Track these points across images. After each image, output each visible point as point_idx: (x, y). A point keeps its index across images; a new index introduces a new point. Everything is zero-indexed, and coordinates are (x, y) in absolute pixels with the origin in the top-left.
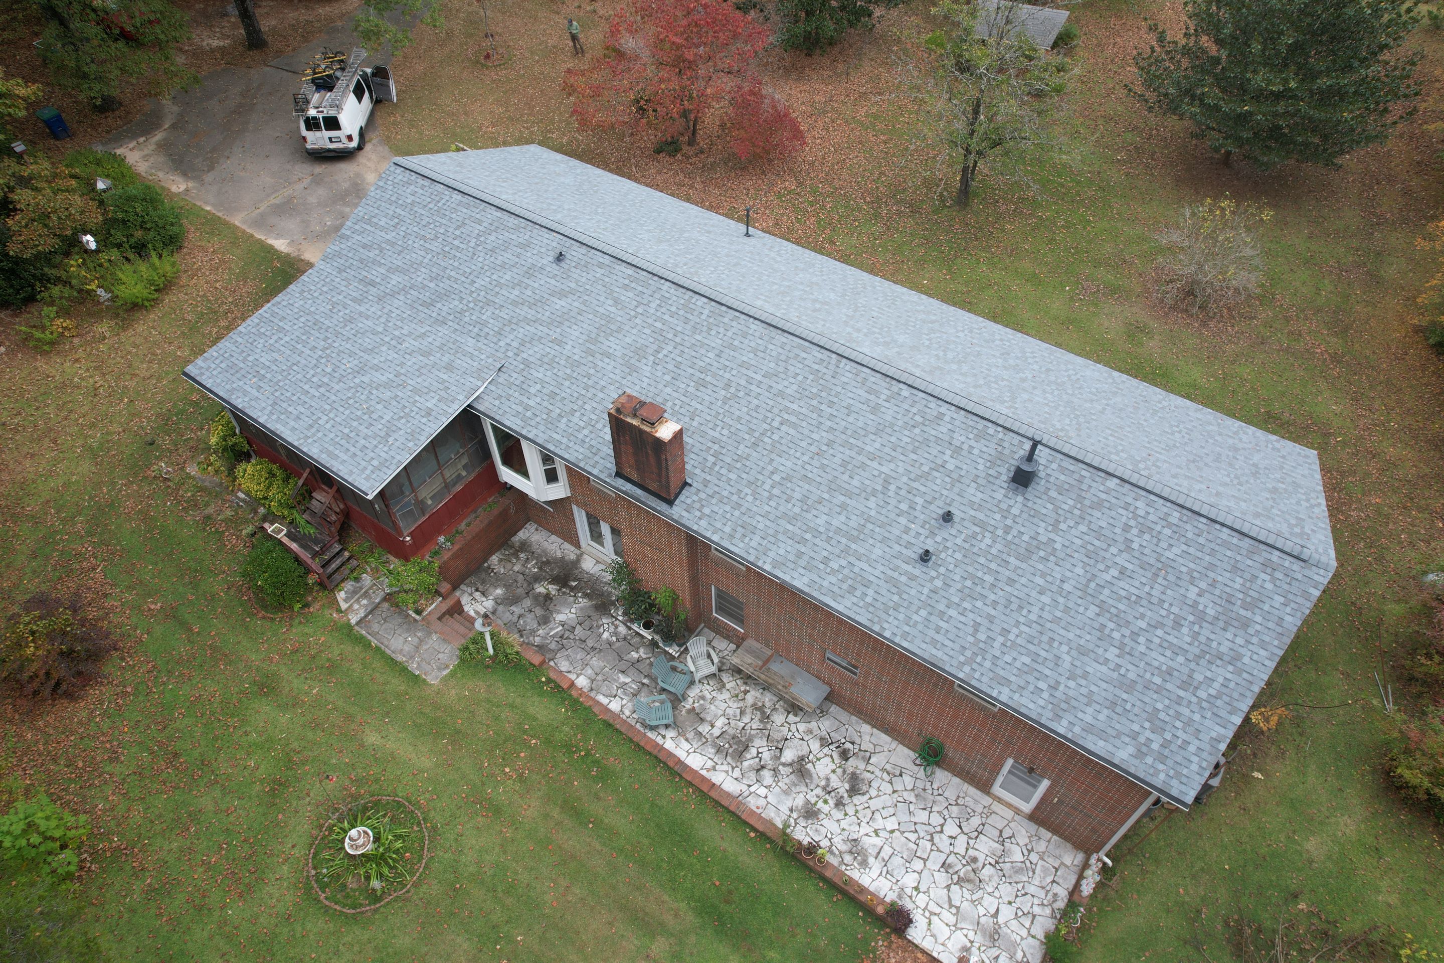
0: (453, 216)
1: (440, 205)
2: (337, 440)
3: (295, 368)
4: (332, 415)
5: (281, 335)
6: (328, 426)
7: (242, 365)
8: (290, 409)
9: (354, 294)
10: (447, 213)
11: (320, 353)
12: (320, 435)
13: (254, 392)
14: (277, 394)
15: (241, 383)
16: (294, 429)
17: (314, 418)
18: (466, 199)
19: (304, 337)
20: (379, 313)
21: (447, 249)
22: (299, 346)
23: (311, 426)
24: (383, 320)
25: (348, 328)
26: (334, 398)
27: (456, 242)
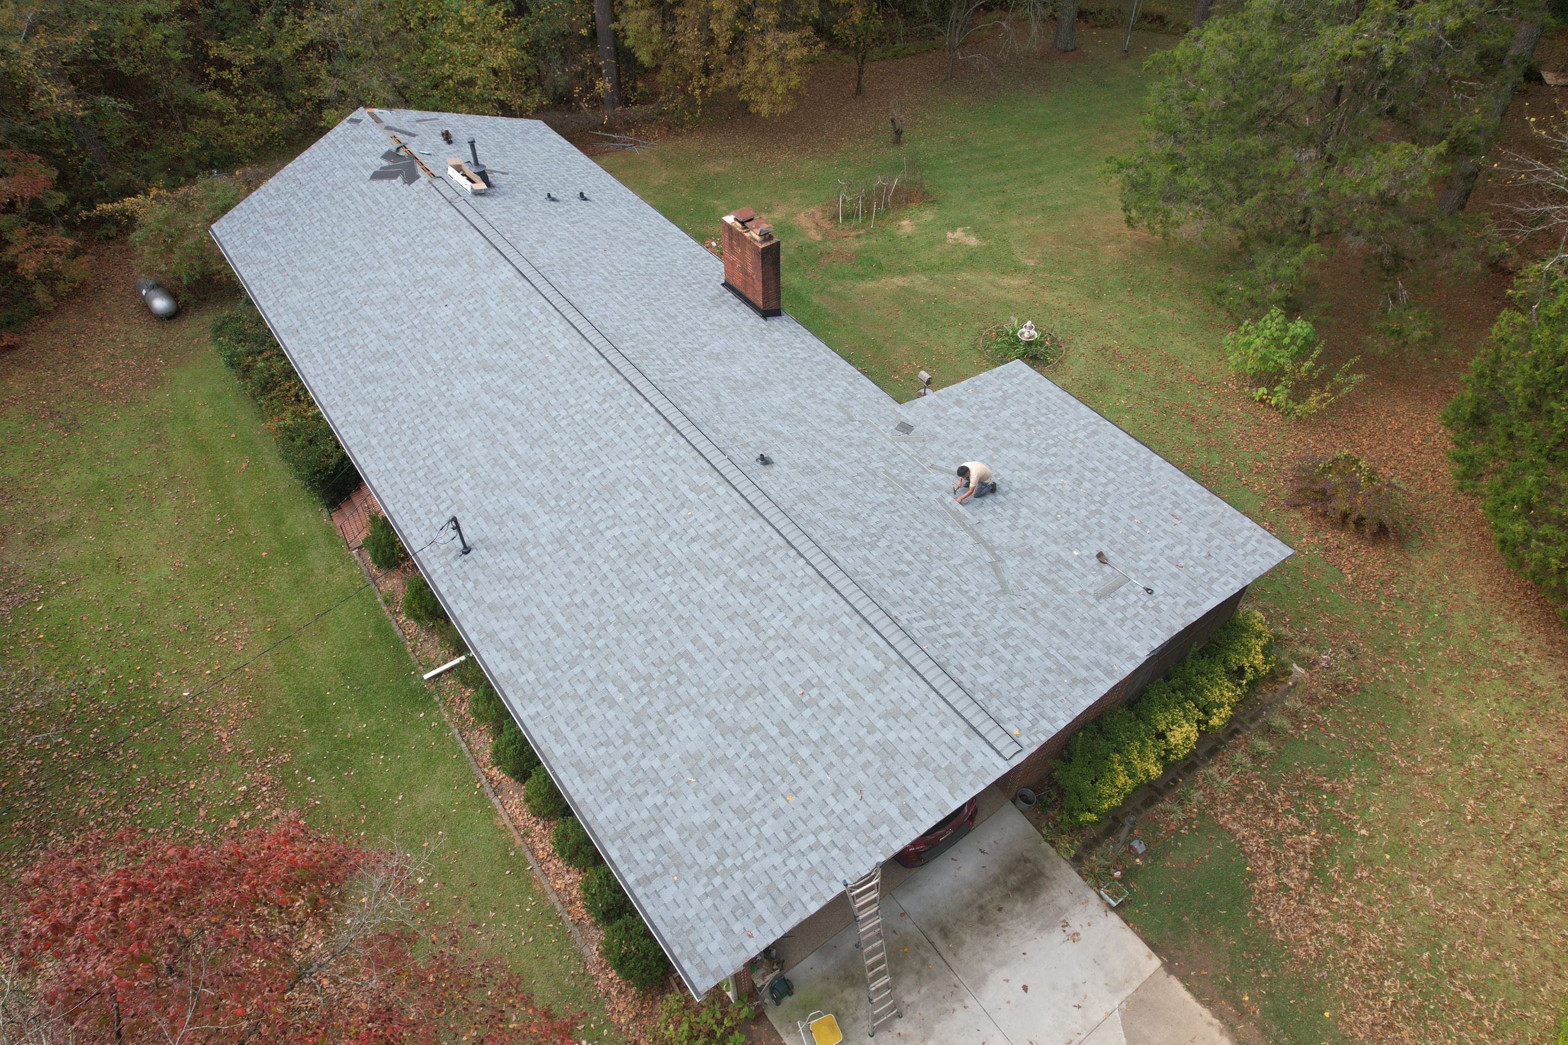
0: (908, 593)
1: (930, 622)
2: (1060, 412)
3: (1135, 504)
4: (1072, 436)
5: (1168, 552)
6: (1073, 427)
7: (1212, 531)
8: (1125, 458)
9: (1070, 575)
10: (918, 603)
11: (1104, 509)
12: (1082, 422)
13: (1181, 492)
14: (1148, 479)
15: (1203, 508)
16: (1117, 437)
17: (1092, 440)
18: (885, 604)
19: (1133, 538)
20: (1028, 533)
21: (924, 557)
22: (1136, 528)
23: (1095, 432)
24: (1022, 522)
25: (1071, 528)
26: (1074, 452)
27: (908, 557)
